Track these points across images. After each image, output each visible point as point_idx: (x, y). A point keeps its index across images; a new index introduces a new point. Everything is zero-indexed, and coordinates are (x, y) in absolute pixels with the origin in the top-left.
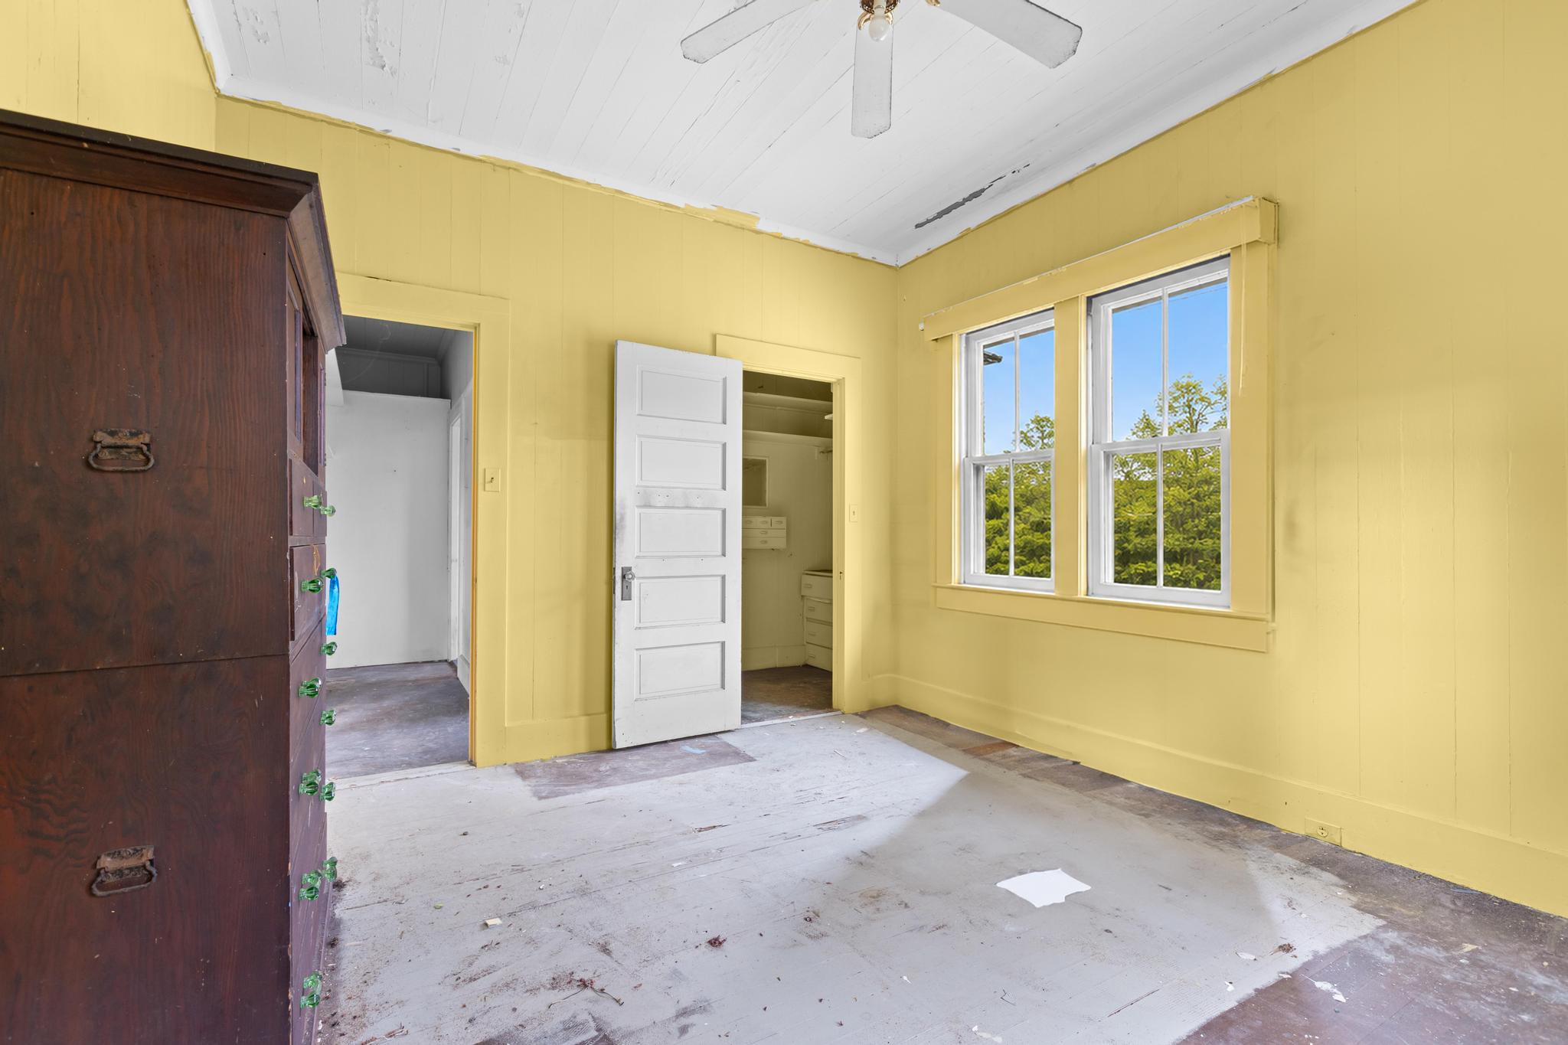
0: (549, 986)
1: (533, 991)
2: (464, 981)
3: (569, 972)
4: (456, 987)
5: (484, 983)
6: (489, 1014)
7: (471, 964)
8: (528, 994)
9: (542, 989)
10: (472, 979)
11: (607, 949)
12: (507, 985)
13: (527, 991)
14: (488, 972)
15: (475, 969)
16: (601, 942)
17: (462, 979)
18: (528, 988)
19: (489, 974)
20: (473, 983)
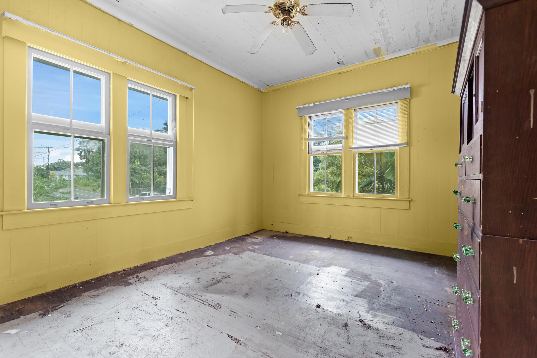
0: (372, 328)
1: (377, 330)
2: (397, 348)
3: (362, 327)
4: (401, 348)
5: (390, 342)
6: (394, 333)
7: (391, 353)
8: (379, 330)
9: (374, 328)
10: (394, 347)
11: (345, 325)
12: (383, 337)
13: (379, 331)
14: (386, 345)
15: (391, 350)
16: (344, 328)
17: (397, 349)
18: (378, 331)
19: (387, 345)
20: (394, 345)
